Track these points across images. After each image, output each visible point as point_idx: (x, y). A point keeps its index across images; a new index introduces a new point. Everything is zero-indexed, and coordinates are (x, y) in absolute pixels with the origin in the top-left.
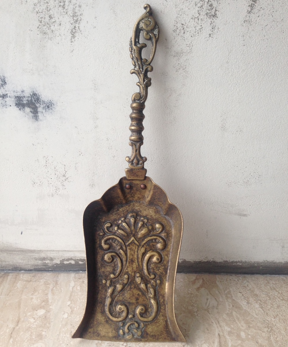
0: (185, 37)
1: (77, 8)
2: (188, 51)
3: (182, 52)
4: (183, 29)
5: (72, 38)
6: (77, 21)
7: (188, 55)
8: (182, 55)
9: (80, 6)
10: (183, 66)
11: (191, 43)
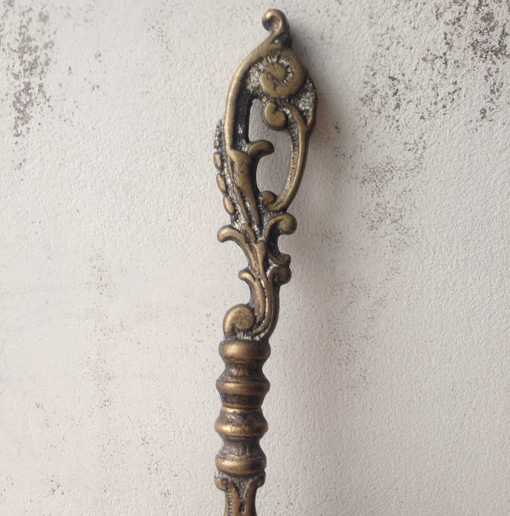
0: (402, 120)
1: (35, 25)
2: (411, 165)
3: (389, 166)
4: (395, 94)
5: (19, 122)
6: (33, 66)
7: (410, 178)
8: (389, 177)
9: (44, 18)
10: (392, 211)
11: (421, 138)
